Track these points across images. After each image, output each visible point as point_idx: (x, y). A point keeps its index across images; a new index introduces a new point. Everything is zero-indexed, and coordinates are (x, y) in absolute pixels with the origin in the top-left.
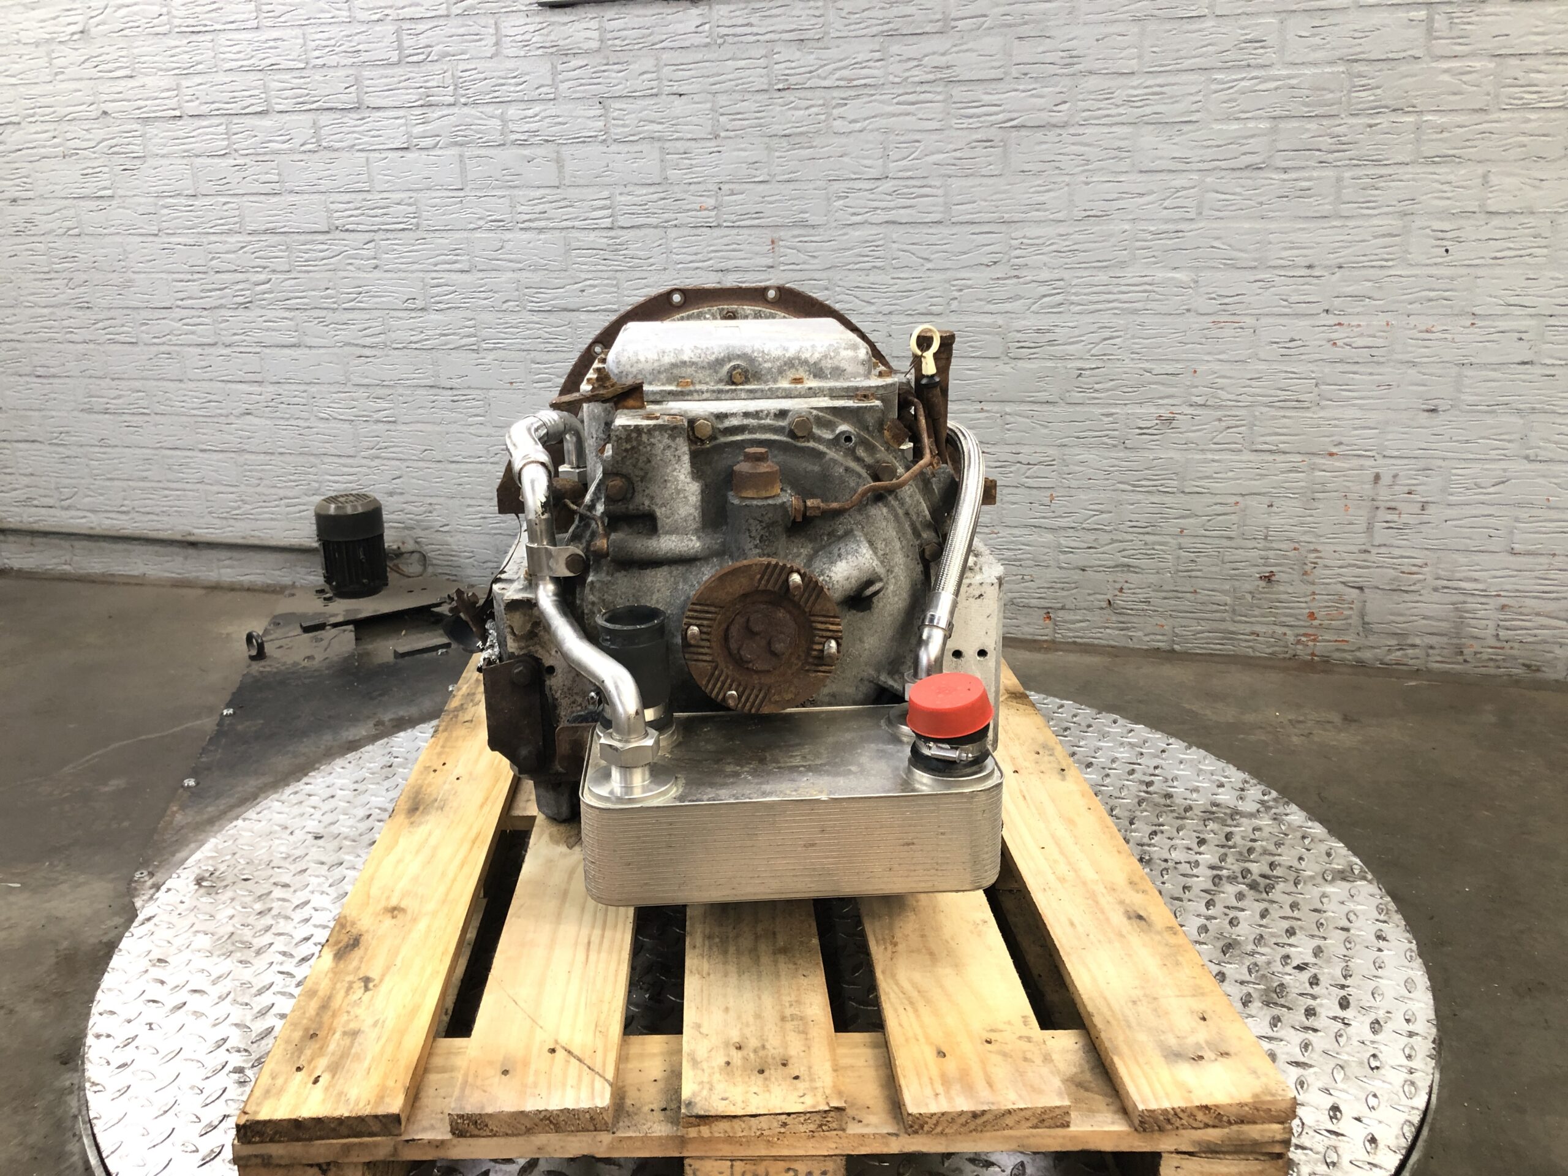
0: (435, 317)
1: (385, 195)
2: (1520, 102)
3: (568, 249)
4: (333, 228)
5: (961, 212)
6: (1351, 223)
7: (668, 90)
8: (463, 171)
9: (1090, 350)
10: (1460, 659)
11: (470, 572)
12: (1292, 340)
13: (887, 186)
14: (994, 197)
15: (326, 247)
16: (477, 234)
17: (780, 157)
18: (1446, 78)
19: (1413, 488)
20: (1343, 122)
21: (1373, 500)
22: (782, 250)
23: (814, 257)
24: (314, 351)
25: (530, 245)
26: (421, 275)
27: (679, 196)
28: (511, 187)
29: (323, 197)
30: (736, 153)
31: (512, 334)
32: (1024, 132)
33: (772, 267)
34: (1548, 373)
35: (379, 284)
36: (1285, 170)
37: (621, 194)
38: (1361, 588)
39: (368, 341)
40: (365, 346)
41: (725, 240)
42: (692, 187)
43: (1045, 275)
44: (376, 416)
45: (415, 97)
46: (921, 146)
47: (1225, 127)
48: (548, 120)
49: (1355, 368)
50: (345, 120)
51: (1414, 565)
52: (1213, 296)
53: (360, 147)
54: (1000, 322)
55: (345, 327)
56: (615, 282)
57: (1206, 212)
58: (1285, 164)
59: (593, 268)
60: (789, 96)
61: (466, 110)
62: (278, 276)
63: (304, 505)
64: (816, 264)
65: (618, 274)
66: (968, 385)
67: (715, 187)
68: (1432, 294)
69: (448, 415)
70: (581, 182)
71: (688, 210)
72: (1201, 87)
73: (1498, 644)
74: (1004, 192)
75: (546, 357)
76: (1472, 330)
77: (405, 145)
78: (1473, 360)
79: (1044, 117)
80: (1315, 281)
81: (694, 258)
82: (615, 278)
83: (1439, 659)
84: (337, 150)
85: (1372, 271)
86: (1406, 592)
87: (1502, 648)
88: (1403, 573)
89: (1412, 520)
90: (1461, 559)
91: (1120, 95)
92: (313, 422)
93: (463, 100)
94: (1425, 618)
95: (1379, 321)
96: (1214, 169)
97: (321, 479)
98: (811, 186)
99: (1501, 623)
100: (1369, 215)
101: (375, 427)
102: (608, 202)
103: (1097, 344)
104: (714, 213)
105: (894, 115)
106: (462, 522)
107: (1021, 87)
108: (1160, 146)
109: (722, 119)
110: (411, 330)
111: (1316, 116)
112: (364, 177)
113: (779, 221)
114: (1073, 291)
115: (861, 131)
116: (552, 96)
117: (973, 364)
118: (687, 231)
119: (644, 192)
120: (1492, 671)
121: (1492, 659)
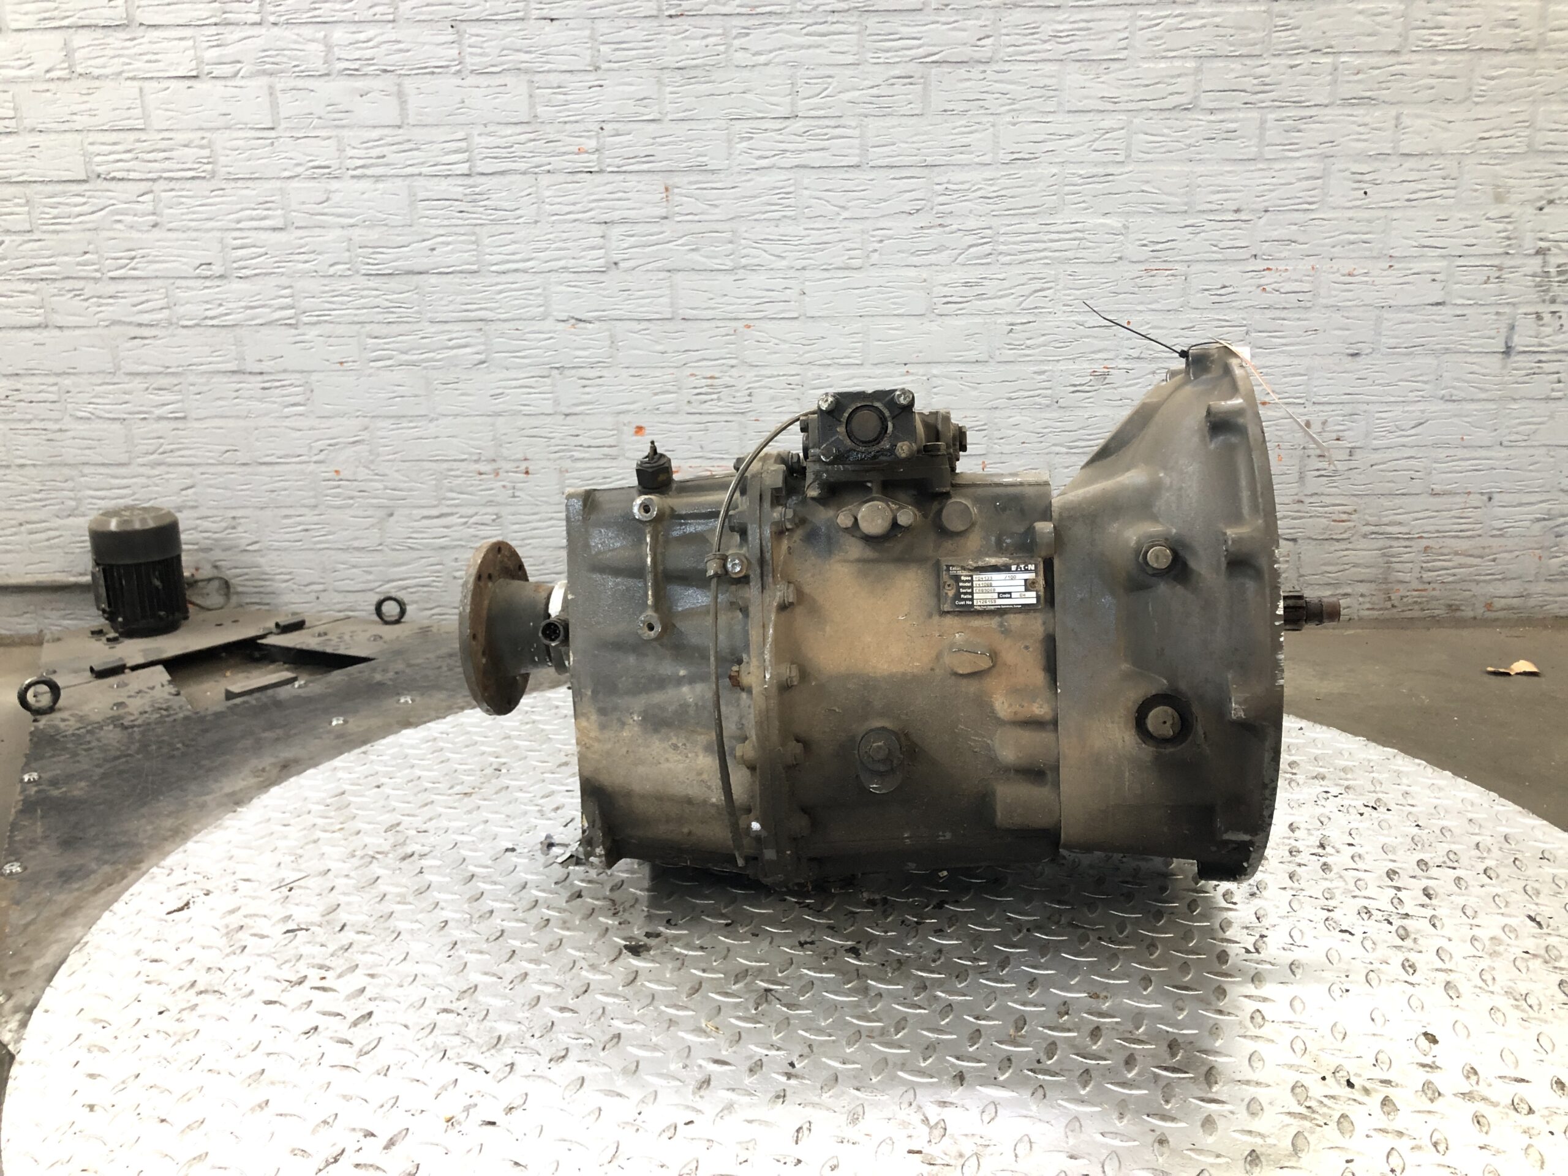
0: (237, 286)
1: (167, 135)
2: (1430, 44)
3: (413, 200)
4: (94, 176)
5: (877, 156)
6: (1277, 166)
7: (536, 14)
8: (274, 105)
9: (1021, 303)
10: (1389, 604)
11: (286, 598)
12: (1224, 287)
13: (798, 125)
14: (915, 139)
15: (83, 200)
16: (295, 184)
17: (671, 93)
18: (1361, 18)
19: (1341, 434)
20: (1266, 62)
21: (1304, 448)
22: (677, 198)
23: (716, 206)
24: (67, 333)
25: (365, 196)
26: (218, 234)
27: (551, 137)
28: (337, 127)
29: (78, 137)
30: (621, 88)
31: (342, 303)
32: (946, 68)
33: (666, 218)
34: (1459, 313)
35: (159, 247)
36: (1212, 112)
37: (480, 135)
38: (1294, 540)
39: (146, 318)
40: (140, 325)
41: (609, 188)
42: (568, 126)
43: (972, 223)
44: (158, 412)
45: (208, 14)
46: (834, 82)
47: (1152, 65)
48: (385, 46)
49: (1284, 314)
50: (109, 40)
51: (1345, 513)
52: (1144, 242)
53: (131, 75)
54: (924, 276)
55: (111, 301)
56: (473, 238)
57: (1135, 155)
58: (1211, 105)
59: (446, 222)
60: (683, 23)
61: (275, 29)
62: (14, 237)
63: (56, 529)
64: (718, 214)
65: (477, 229)
66: (891, 345)
67: (596, 127)
68: (1352, 237)
69: (255, 405)
70: (430, 120)
71: (565, 153)
72: (1126, 24)
73: (1421, 587)
74: (926, 133)
75: (384, 330)
76: (1390, 272)
77: (194, 73)
78: (1391, 302)
79: (967, 52)
80: (1243, 225)
81: (572, 208)
82: (474, 234)
83: (1368, 606)
84: (97, 78)
85: (1296, 215)
86: (1338, 540)
87: (1425, 590)
88: (1334, 521)
89: (1340, 466)
90: (1386, 503)
91: (1047, 30)
92: (68, 423)
93: (272, 19)
94: (1356, 565)
95: (1305, 265)
96: (1142, 110)
97: (80, 495)
98: (710, 126)
99: (1424, 565)
100: (1291, 158)
101: (155, 426)
102: (463, 144)
103: (1028, 297)
104: (594, 157)
105: (802, 47)
106: (276, 537)
107: (943, 19)
108: (1087, 84)
109: (603, 48)
110: (207, 302)
111: (1240, 56)
112: (138, 112)
113: (674, 165)
114: (1002, 239)
115: (766, 64)
116: (391, 17)
117: (897, 323)
118: (561, 178)
119: (509, 132)
120: (1416, 614)
121: (1416, 602)
